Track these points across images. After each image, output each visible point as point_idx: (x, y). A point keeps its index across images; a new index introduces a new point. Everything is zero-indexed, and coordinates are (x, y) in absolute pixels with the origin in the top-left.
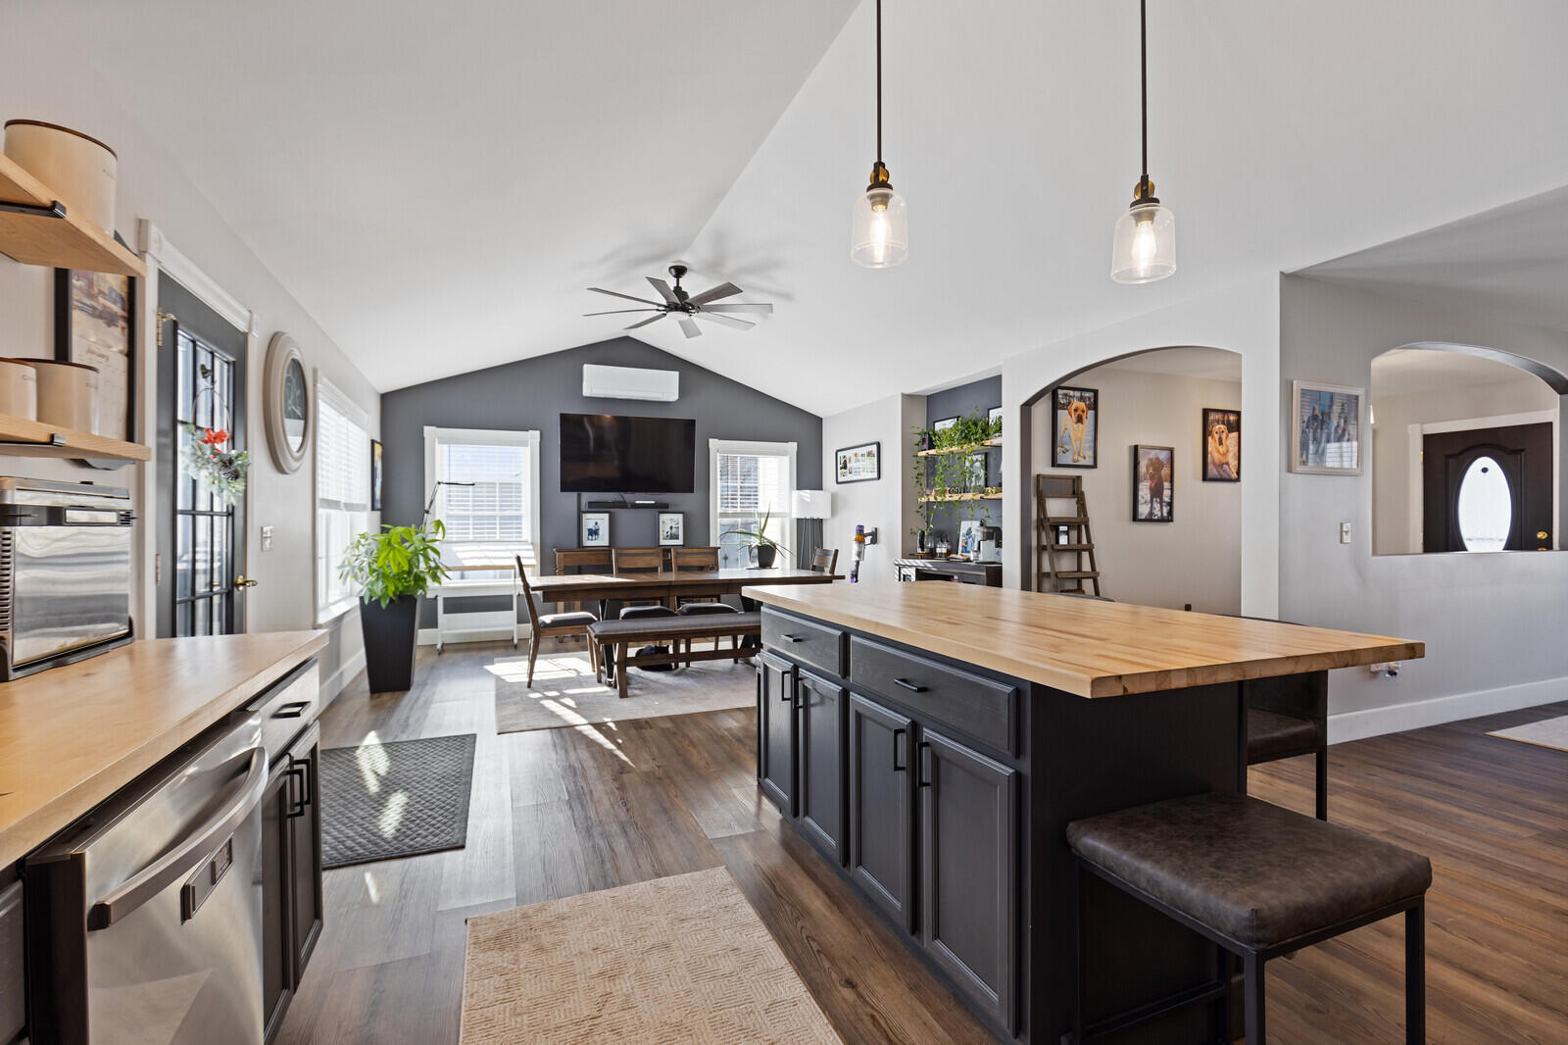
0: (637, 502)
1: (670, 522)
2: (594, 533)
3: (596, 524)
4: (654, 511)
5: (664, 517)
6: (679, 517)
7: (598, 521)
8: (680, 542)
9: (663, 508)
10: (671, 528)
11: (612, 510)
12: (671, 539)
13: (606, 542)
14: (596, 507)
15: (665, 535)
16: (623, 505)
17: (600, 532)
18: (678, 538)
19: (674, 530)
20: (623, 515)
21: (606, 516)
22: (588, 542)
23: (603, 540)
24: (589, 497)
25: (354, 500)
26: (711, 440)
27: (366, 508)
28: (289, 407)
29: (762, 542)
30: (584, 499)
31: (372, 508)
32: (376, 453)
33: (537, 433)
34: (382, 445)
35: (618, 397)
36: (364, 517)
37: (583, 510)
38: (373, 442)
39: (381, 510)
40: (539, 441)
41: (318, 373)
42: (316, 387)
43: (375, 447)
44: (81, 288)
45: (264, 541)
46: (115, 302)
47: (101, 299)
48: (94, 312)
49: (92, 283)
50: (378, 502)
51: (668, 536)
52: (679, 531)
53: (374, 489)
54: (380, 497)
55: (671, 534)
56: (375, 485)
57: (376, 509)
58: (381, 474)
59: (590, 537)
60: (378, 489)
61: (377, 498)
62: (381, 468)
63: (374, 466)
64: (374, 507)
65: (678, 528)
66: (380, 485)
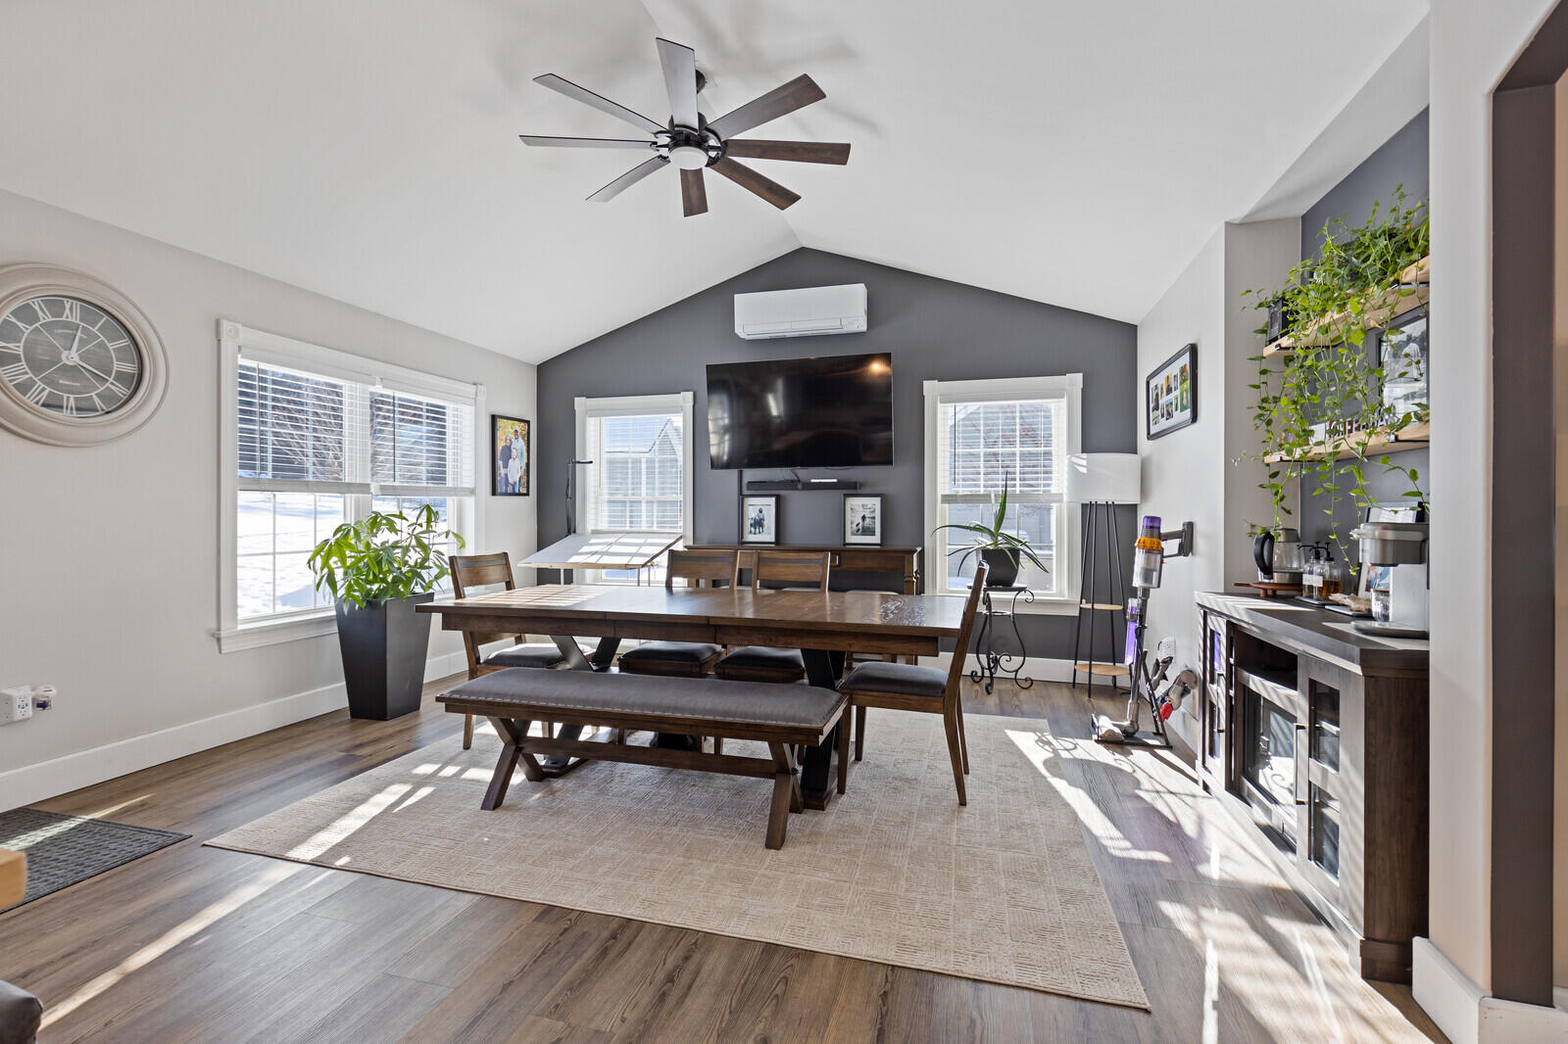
0: (813, 481)
1: (863, 509)
2: (758, 523)
3: (761, 512)
4: (840, 493)
5: (854, 502)
6: (876, 502)
7: (762, 507)
8: (876, 539)
9: (852, 489)
10: (864, 518)
11: (782, 493)
12: (864, 533)
13: (771, 538)
14: (760, 488)
15: (855, 528)
16: (792, 485)
17: (765, 523)
18: (873, 533)
19: (867, 521)
20: (796, 499)
21: (772, 500)
22: (750, 538)
23: (768, 535)
24: (751, 475)
25: (449, 483)
26: (925, 382)
27: (472, 492)
28: (65, 361)
29: (996, 543)
30: (745, 481)
31: (494, 493)
32: (506, 430)
33: (690, 395)
34: (528, 422)
35: (788, 335)
36: (470, 502)
37: (745, 492)
38: (494, 418)
39: (528, 494)
40: (692, 404)
41: (226, 325)
42: (219, 340)
43: (500, 423)
50: (514, 486)
51: (858, 530)
52: (874, 523)
53: (502, 471)
54: (524, 480)
55: (863, 528)
56: (506, 466)
57: (506, 494)
58: (525, 454)
59: (753, 530)
60: (514, 471)
61: (511, 481)
62: (525, 448)
63: (500, 445)
64: (499, 490)
65: (874, 518)
66: (524, 467)
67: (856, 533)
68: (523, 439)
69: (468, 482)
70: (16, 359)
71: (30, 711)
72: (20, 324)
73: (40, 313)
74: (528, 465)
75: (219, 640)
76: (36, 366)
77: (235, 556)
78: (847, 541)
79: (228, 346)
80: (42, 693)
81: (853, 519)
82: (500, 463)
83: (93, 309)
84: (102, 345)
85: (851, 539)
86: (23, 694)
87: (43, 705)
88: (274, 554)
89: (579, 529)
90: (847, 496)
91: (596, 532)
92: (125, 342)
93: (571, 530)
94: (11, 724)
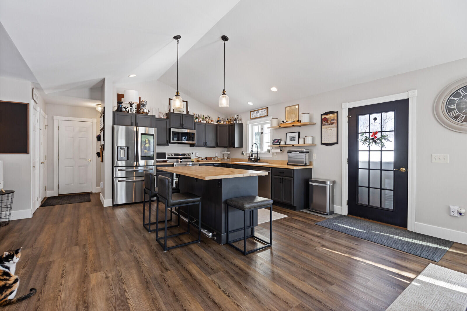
44: (325, 123)
45: (433, 159)
46: (333, 121)
47: (329, 122)
48: (328, 124)
49: (327, 121)
71: (456, 214)
72: (455, 99)
73: (462, 93)
76: (460, 110)
80: (463, 211)
86: (455, 208)
87: (460, 214)
94: (451, 216)
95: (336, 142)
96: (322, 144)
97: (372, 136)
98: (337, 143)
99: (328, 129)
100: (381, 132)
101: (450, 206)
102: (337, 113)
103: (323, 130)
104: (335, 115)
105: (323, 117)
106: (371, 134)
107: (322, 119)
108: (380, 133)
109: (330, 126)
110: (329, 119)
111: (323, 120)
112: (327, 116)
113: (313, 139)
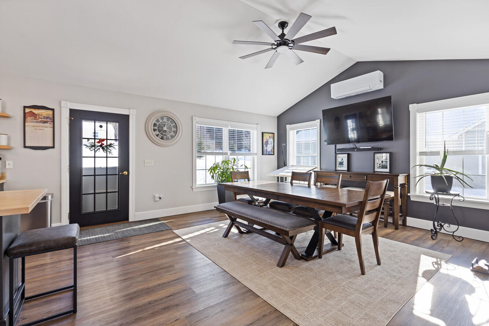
0: (361, 148)
1: (382, 158)
2: (341, 163)
3: (342, 159)
4: (372, 152)
5: (378, 156)
6: (388, 154)
7: (343, 158)
8: (388, 170)
9: (379, 150)
10: (382, 162)
11: (350, 152)
12: (382, 168)
13: (346, 169)
14: (342, 151)
16: (353, 149)
17: (344, 163)
18: (387, 168)
19: (384, 163)
20: (355, 155)
21: (346, 155)
22: (338, 168)
23: (345, 168)
24: (339, 146)
25: (251, 152)
26: (410, 105)
27: (256, 154)
28: (164, 129)
29: (442, 173)
30: (337, 148)
31: (263, 154)
32: (266, 136)
33: (319, 120)
34: (274, 134)
35: (352, 95)
36: (256, 157)
37: (337, 153)
38: (263, 133)
39: (274, 154)
40: (319, 123)
41: (194, 117)
42: (192, 121)
43: (264, 134)
44: (31, 119)
45: (145, 164)
46: (46, 119)
47: (40, 119)
48: (37, 122)
49: (36, 117)
50: (269, 152)
51: (380, 166)
52: (387, 164)
53: (265, 148)
54: (273, 150)
55: (382, 165)
56: (266, 146)
57: (267, 155)
58: (273, 143)
59: (340, 166)
60: (269, 148)
61: (268, 151)
62: (273, 141)
63: (264, 141)
64: (264, 153)
65: (387, 162)
66: (272, 147)
67: (379, 167)
68: (272, 138)
69: (255, 152)
70: (156, 130)
71: (158, 199)
72: (157, 123)
73: (160, 120)
74: (274, 146)
75: (192, 189)
76: (159, 131)
77: (196, 170)
78: (375, 171)
79: (194, 122)
80: (161, 196)
81: (378, 162)
82: (264, 146)
83: (169, 118)
84: (170, 125)
85: (377, 170)
86: (157, 196)
87: (160, 198)
88: (206, 170)
89: (287, 165)
90: (374, 153)
91: (292, 166)
92: (174, 124)
93: (285, 165)
94: (155, 201)
95: (51, 145)
96: (25, 147)
97: (99, 142)
98: (53, 147)
99: (37, 128)
100: (107, 139)
101: (155, 195)
102: (53, 110)
103: (26, 128)
104: (50, 112)
105: (27, 110)
106: (97, 141)
107: (25, 113)
108: (106, 141)
109: (41, 124)
110: (39, 115)
111: (27, 115)
112: (36, 111)
113: (9, 139)
